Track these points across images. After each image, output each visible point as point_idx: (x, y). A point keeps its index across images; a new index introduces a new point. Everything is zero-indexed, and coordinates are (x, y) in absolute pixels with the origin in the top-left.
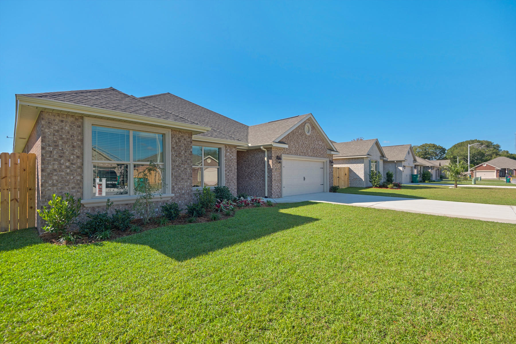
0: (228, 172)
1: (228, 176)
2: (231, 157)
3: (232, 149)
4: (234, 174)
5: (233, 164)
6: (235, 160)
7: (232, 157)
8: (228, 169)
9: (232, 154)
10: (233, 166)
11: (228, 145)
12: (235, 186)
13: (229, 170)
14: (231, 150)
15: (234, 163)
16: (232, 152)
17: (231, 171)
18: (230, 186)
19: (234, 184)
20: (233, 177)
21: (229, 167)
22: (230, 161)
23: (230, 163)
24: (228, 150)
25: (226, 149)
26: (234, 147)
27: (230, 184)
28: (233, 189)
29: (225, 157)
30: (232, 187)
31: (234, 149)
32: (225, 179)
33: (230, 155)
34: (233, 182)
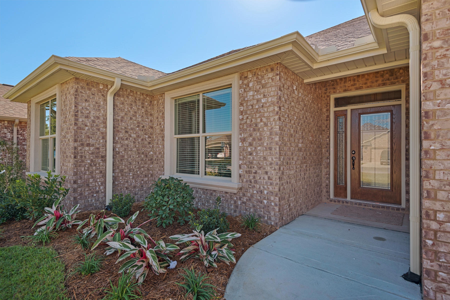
0: (251, 144)
1: (251, 154)
2: (259, 101)
3: (263, 77)
4: (270, 149)
5: (264, 120)
6: (271, 109)
7: (263, 101)
8: (251, 135)
9: (262, 91)
10: (266, 125)
11: (250, 69)
12: (271, 184)
13: (254, 139)
15: (268, 118)
16: (264, 86)
17: (260, 140)
18: (256, 182)
19: (269, 178)
20: (265, 158)
21: (254, 130)
22: (258, 111)
23: (256, 119)
24: (251, 85)
25: (246, 82)
26: (269, 70)
27: (254, 177)
28: (265, 192)
29: (241, 104)
30: (262, 188)
31: (270, 75)
32: (241, 162)
33: (256, 97)
34: (266, 173)
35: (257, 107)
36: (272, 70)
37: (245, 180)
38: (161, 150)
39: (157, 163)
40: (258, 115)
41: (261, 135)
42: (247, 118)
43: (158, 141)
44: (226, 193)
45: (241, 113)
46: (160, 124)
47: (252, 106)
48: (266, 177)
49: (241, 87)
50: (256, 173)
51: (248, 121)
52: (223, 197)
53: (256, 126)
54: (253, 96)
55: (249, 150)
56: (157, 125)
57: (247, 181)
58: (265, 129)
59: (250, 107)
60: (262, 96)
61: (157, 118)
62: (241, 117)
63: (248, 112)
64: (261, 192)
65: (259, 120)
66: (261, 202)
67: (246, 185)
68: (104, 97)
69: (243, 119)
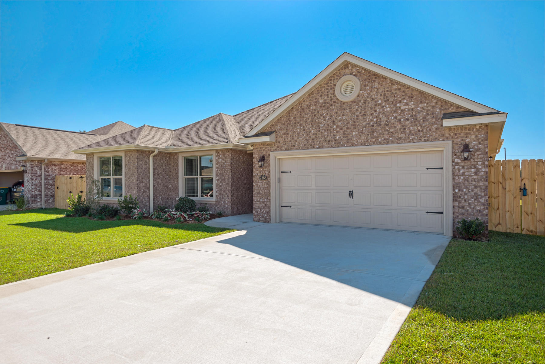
0: (221, 182)
1: (221, 186)
2: (224, 163)
4: (228, 184)
5: (226, 172)
6: (228, 167)
7: (225, 164)
8: (221, 178)
9: (225, 159)
11: (220, 150)
12: (228, 199)
13: (222, 180)
14: (224, 155)
15: (227, 171)
16: (226, 158)
17: (225, 180)
18: (223, 198)
19: (228, 196)
20: (226, 188)
21: (222, 176)
22: (223, 168)
23: (223, 171)
24: (221, 156)
25: (218, 154)
26: (227, 151)
27: (222, 196)
28: (226, 202)
29: (217, 164)
30: (225, 200)
31: (228, 153)
32: (217, 190)
33: (223, 162)
34: (227, 194)
35: (223, 166)
36: (228, 151)
37: (219, 197)
38: (176, 184)
39: (174, 192)
40: (223, 170)
41: (225, 178)
42: (219, 170)
43: (174, 179)
44: (211, 204)
45: (217, 168)
46: (175, 170)
47: (221, 165)
48: (227, 196)
49: (217, 157)
50: (223, 194)
51: (220, 172)
52: (209, 206)
53: (223, 174)
54: (222, 161)
55: (220, 184)
56: (174, 170)
57: (219, 198)
58: (226, 175)
59: (221, 166)
60: (225, 162)
61: (174, 166)
62: (217, 170)
63: (220, 168)
64: (225, 202)
65: (224, 172)
66: (225, 206)
67: (219, 200)
68: (149, 157)
69: (217, 171)
